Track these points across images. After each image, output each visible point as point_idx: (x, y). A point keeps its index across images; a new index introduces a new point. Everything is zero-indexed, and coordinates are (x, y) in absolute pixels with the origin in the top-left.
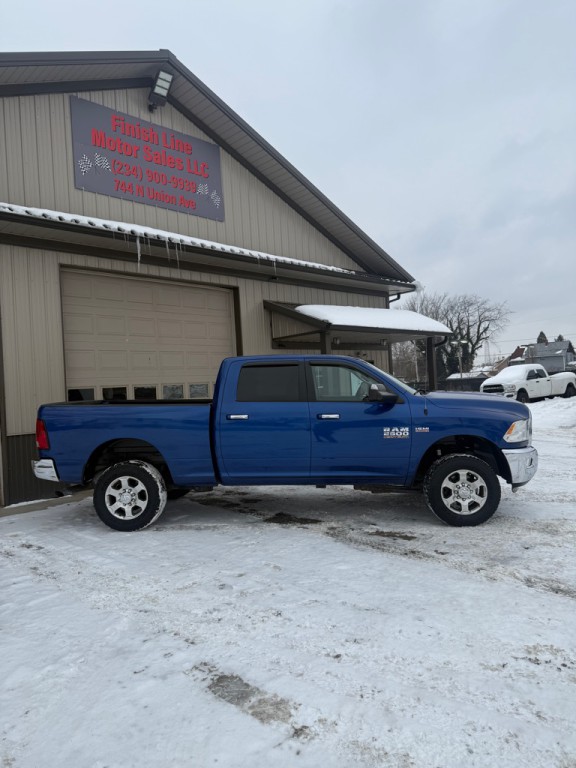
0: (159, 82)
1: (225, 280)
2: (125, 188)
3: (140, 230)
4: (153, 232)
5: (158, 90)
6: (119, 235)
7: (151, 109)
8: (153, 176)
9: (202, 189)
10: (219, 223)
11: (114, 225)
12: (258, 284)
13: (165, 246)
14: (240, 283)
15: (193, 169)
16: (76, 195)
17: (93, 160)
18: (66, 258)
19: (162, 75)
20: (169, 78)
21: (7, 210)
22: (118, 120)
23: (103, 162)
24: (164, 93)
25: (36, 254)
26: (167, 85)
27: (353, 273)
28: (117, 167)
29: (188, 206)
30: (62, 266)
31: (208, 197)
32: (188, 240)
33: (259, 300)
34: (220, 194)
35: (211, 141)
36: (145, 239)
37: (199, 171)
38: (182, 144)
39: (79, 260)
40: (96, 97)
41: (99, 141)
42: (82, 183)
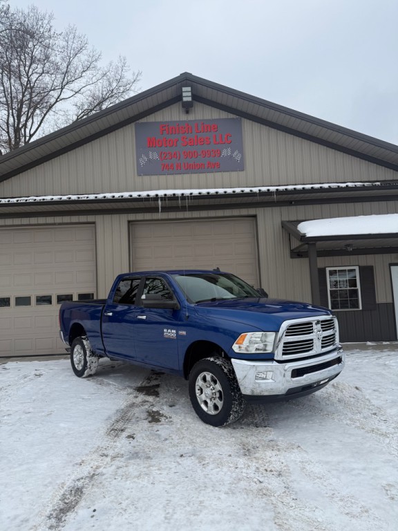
0: (184, 94)
1: (244, 212)
2: (168, 167)
3: (161, 193)
4: (170, 192)
5: (185, 99)
6: (148, 198)
7: (187, 112)
8: (187, 155)
9: (226, 152)
10: (241, 173)
11: (144, 194)
12: (276, 210)
13: (178, 199)
14: (259, 212)
15: (218, 140)
16: (139, 179)
17: (148, 157)
18: (132, 217)
19: (184, 89)
20: (189, 89)
21: (85, 199)
22: (164, 127)
23: (154, 155)
24: (190, 99)
25: (116, 217)
26: (190, 94)
27: (379, 183)
28: (163, 156)
29: (215, 167)
30: (129, 222)
31: (231, 156)
32: (196, 192)
33: (278, 222)
34: (242, 151)
35: (234, 116)
36: (165, 198)
37: (224, 140)
38: (210, 126)
39: (140, 216)
40: (151, 119)
41: (152, 143)
42: (142, 171)
